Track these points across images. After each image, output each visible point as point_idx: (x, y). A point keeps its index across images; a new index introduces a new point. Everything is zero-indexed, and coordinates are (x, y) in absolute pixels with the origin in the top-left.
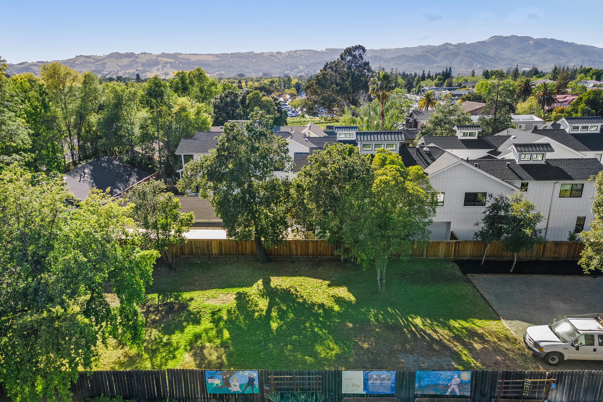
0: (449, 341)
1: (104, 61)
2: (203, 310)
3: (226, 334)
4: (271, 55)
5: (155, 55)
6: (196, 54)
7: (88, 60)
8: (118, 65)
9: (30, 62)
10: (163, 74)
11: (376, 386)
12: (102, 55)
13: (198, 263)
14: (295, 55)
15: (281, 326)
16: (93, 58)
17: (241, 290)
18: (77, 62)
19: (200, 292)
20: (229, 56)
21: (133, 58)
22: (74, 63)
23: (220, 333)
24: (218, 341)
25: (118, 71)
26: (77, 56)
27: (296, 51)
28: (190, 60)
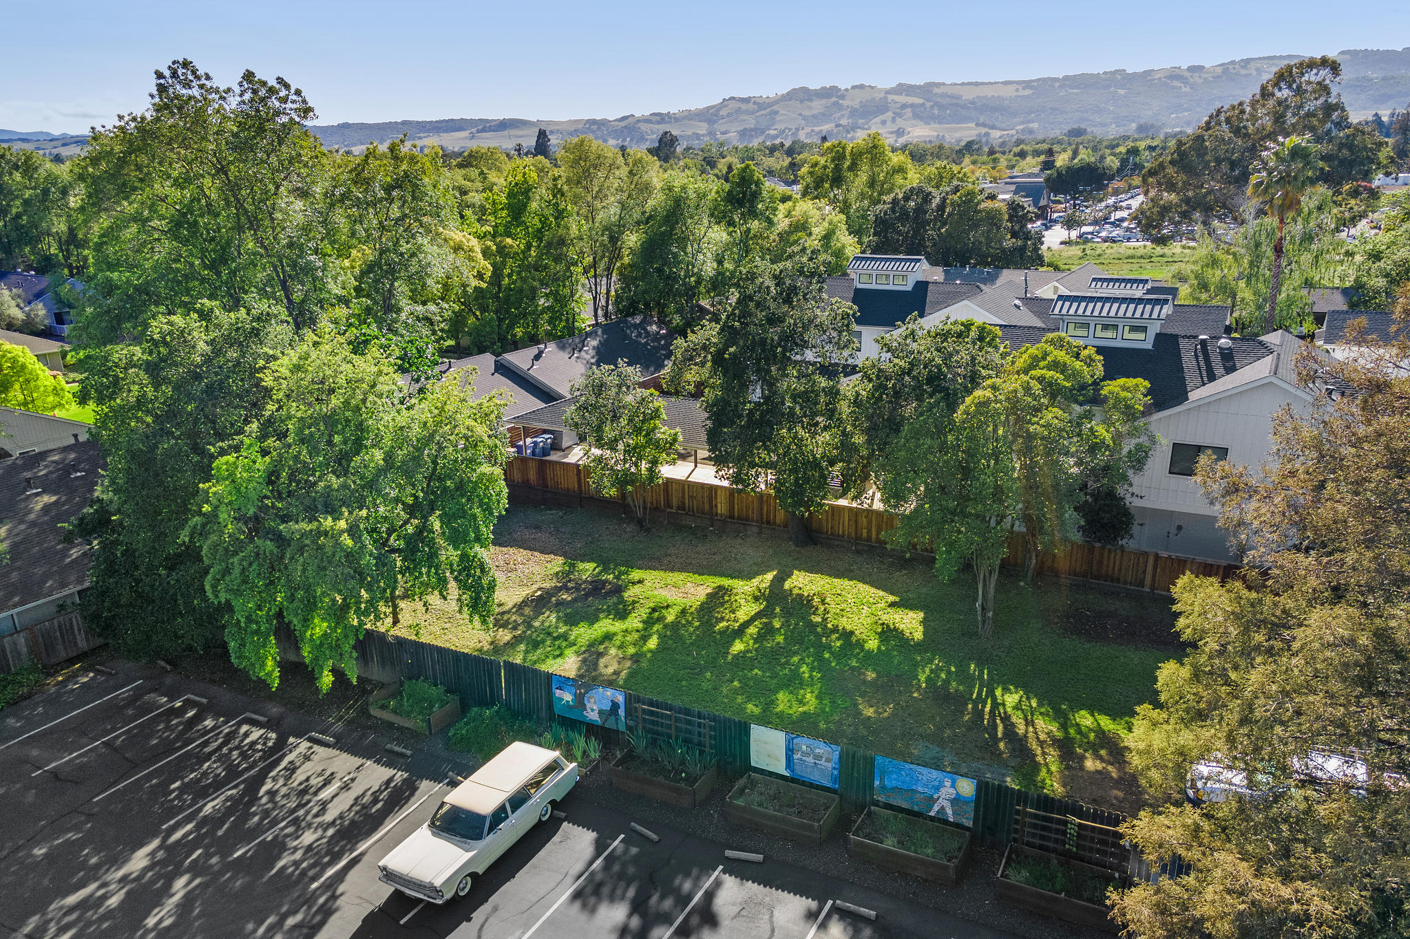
0: (1042, 743)
1: (775, 108)
2: (642, 601)
3: (653, 643)
4: (1174, 75)
5: (881, 90)
6: (976, 84)
7: (744, 107)
8: (800, 115)
9: (638, 115)
10: (892, 133)
11: (806, 766)
12: (772, 95)
13: (691, 528)
14: (1243, 72)
15: (748, 651)
16: (755, 103)
17: (726, 582)
18: (723, 112)
19: (662, 573)
20: (1057, 85)
21: (834, 99)
22: (717, 116)
23: (645, 638)
24: (632, 650)
25: (797, 129)
26: (724, 100)
27: (1248, 61)
28: (958, 97)
